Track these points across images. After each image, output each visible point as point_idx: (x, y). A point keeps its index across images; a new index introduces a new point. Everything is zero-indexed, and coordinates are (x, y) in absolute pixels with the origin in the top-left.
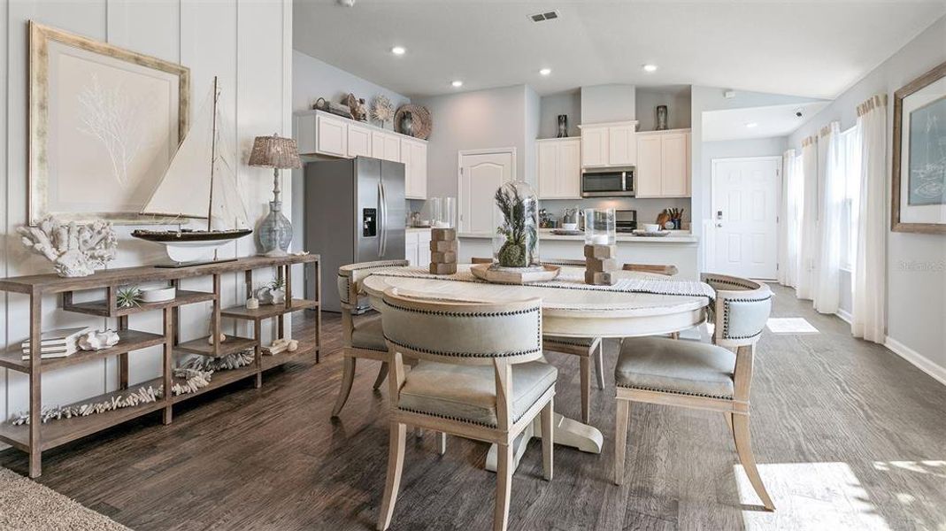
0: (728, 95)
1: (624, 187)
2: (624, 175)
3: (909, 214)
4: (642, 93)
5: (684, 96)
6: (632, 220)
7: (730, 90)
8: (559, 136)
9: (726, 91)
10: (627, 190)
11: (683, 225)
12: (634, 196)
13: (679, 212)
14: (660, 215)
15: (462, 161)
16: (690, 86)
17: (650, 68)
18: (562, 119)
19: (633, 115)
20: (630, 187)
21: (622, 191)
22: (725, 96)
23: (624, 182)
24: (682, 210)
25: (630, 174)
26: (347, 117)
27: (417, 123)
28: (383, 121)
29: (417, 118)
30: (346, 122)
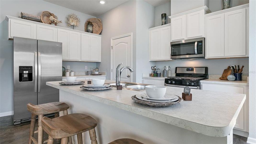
1: (196, 52)
2: (196, 44)
6: (204, 73)
10: (198, 53)
11: (243, 77)
12: (203, 58)
13: (240, 68)
14: (225, 70)
15: (112, 43)
20: (200, 51)
21: (195, 54)
23: (196, 48)
24: (243, 67)
26: (38, 21)
27: (97, 27)
28: (73, 26)
29: (96, 24)
30: (35, 23)
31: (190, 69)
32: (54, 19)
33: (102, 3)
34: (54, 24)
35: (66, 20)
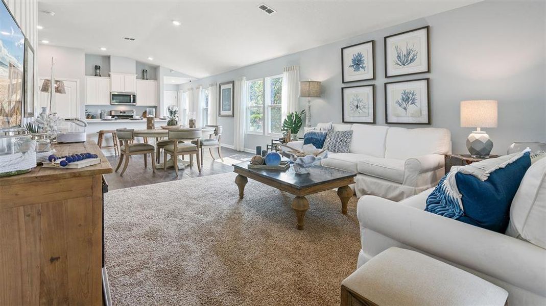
0: (172, 72)
1: (132, 101)
2: (132, 96)
3: (222, 113)
4: (138, 63)
5: (155, 69)
7: (173, 70)
8: (95, 76)
9: (171, 71)
10: (133, 103)
12: (136, 105)
14: (143, 113)
16: (159, 66)
17: (150, 59)
18: (97, 68)
19: (135, 72)
20: (134, 101)
21: (130, 102)
22: (171, 72)
23: (132, 99)
25: (134, 96)
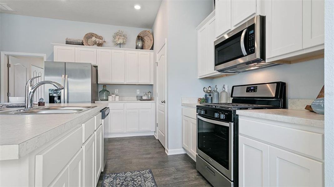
2: (243, 34)
10: (248, 53)
26: (79, 45)
27: (149, 41)
28: (120, 44)
29: (148, 38)
30: (77, 47)
31: (252, 88)
32: (96, 39)
33: (137, 7)
34: (96, 45)
35: (112, 38)
